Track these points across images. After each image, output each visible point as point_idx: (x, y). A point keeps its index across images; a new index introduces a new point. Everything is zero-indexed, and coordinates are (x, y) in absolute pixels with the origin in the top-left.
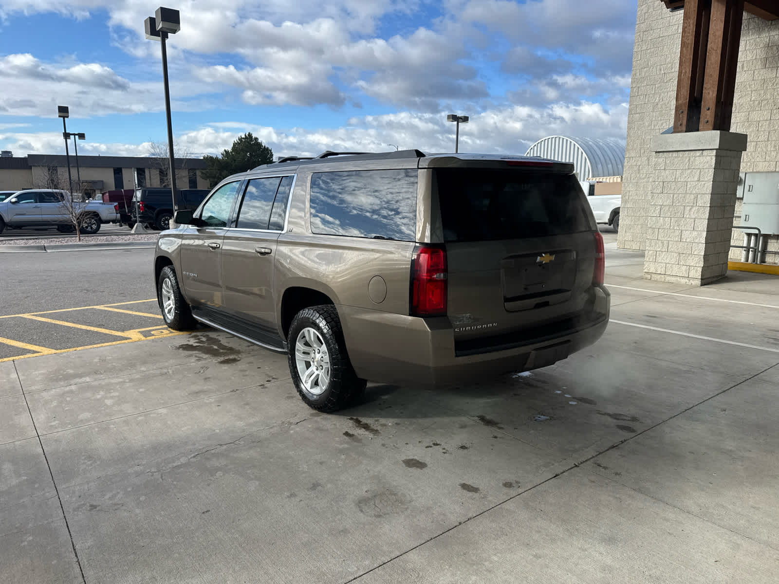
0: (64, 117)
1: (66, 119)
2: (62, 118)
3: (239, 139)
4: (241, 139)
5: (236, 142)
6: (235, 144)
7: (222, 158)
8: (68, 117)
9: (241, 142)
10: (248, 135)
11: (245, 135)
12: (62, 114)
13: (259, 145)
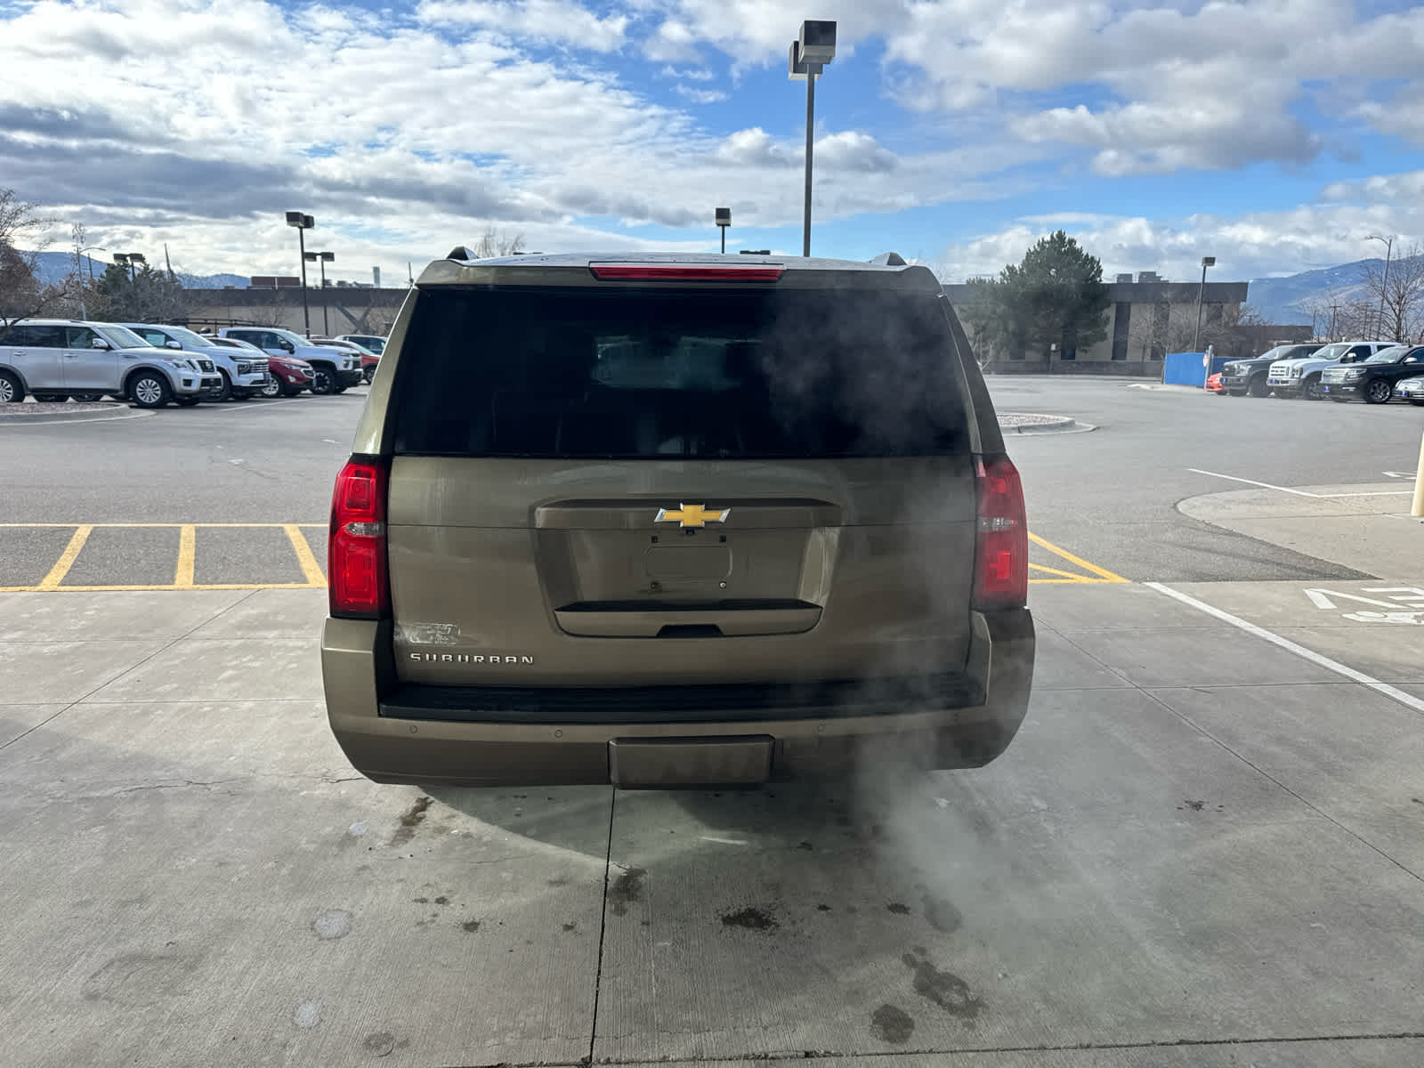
0: (723, 226)
1: (726, 228)
2: (721, 228)
3: (1038, 244)
4: (1042, 244)
5: (1032, 250)
6: (1029, 254)
7: (1001, 280)
8: (729, 225)
9: (1041, 249)
10: (1057, 236)
11: (1052, 237)
12: (722, 221)
13: (1077, 254)
